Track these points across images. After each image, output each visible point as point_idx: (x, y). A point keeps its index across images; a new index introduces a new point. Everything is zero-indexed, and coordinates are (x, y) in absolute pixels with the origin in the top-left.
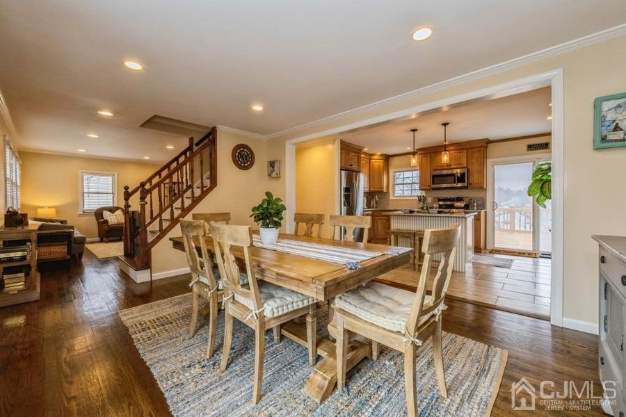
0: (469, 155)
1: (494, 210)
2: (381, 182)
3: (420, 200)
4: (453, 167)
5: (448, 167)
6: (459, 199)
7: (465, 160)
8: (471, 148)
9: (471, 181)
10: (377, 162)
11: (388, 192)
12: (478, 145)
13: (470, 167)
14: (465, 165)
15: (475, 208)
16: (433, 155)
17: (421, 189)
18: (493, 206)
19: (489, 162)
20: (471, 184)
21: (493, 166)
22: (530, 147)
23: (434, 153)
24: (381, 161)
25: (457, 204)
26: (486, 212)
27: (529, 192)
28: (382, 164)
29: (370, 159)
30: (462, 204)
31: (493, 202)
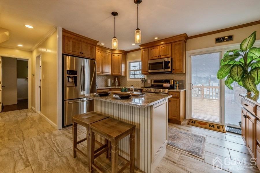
0: (173, 47)
1: (191, 89)
2: (120, 69)
3: (143, 81)
4: (162, 57)
5: (159, 58)
6: (167, 81)
7: (170, 51)
8: (174, 42)
9: (174, 68)
10: (117, 55)
11: (126, 76)
12: (179, 39)
13: (173, 57)
14: (170, 55)
15: (178, 88)
16: (150, 49)
17: (142, 74)
18: (190, 86)
19: (188, 53)
20: (174, 70)
21: (190, 56)
22: (218, 40)
23: (151, 47)
24: (120, 55)
25: (165, 85)
26: (185, 91)
27: (218, 75)
28: (120, 57)
29: (112, 53)
30: (168, 85)
31: (191, 84)
